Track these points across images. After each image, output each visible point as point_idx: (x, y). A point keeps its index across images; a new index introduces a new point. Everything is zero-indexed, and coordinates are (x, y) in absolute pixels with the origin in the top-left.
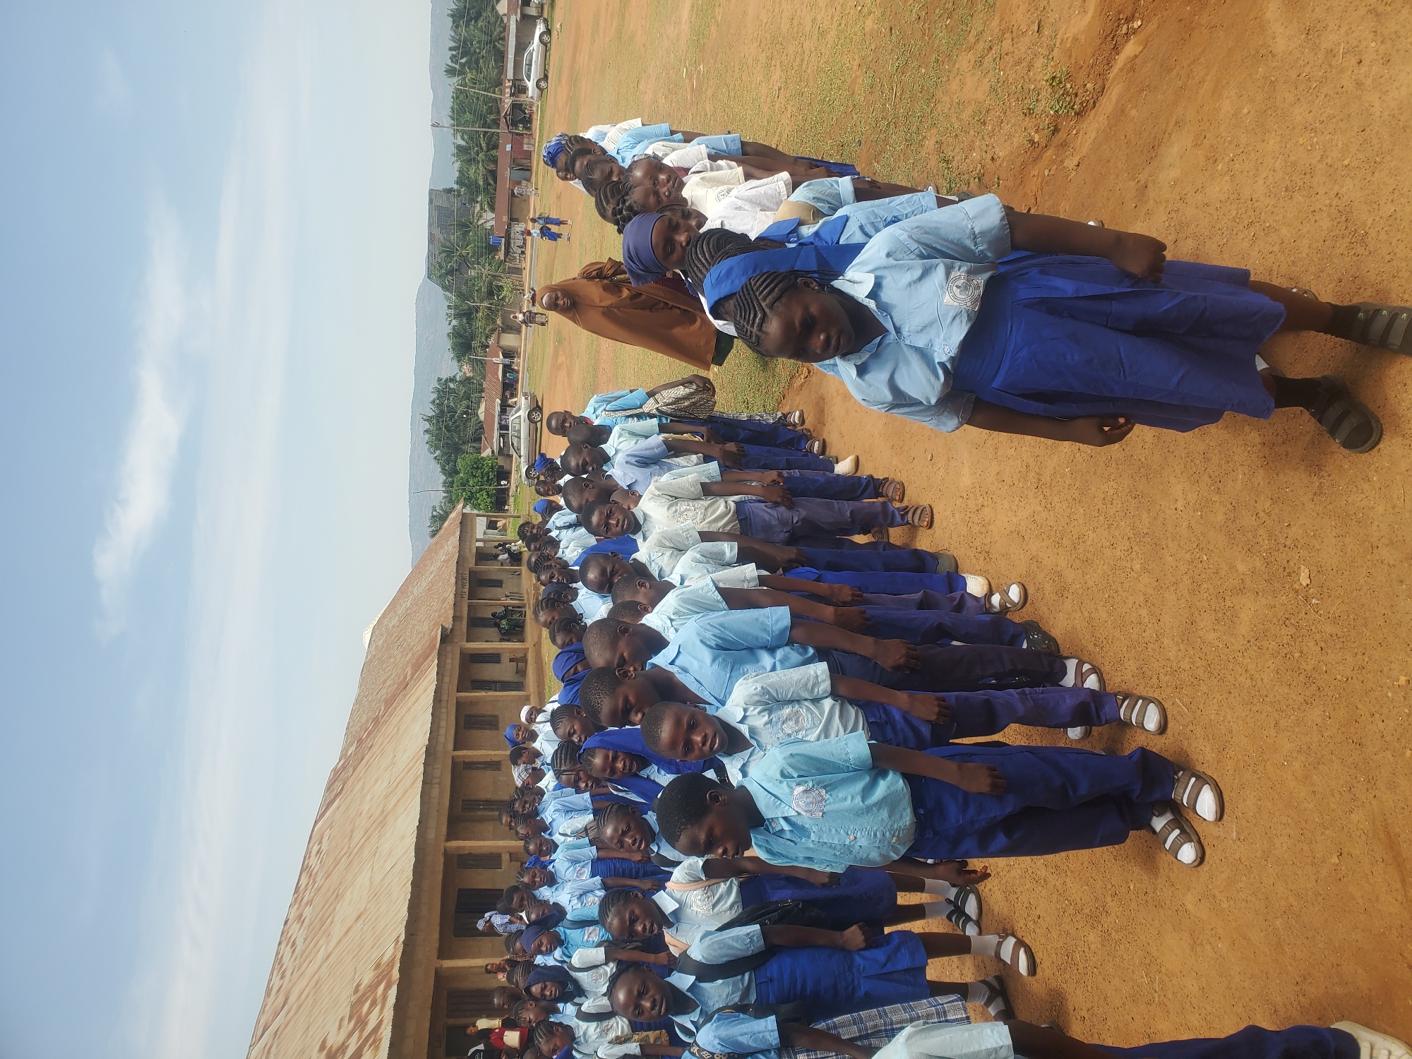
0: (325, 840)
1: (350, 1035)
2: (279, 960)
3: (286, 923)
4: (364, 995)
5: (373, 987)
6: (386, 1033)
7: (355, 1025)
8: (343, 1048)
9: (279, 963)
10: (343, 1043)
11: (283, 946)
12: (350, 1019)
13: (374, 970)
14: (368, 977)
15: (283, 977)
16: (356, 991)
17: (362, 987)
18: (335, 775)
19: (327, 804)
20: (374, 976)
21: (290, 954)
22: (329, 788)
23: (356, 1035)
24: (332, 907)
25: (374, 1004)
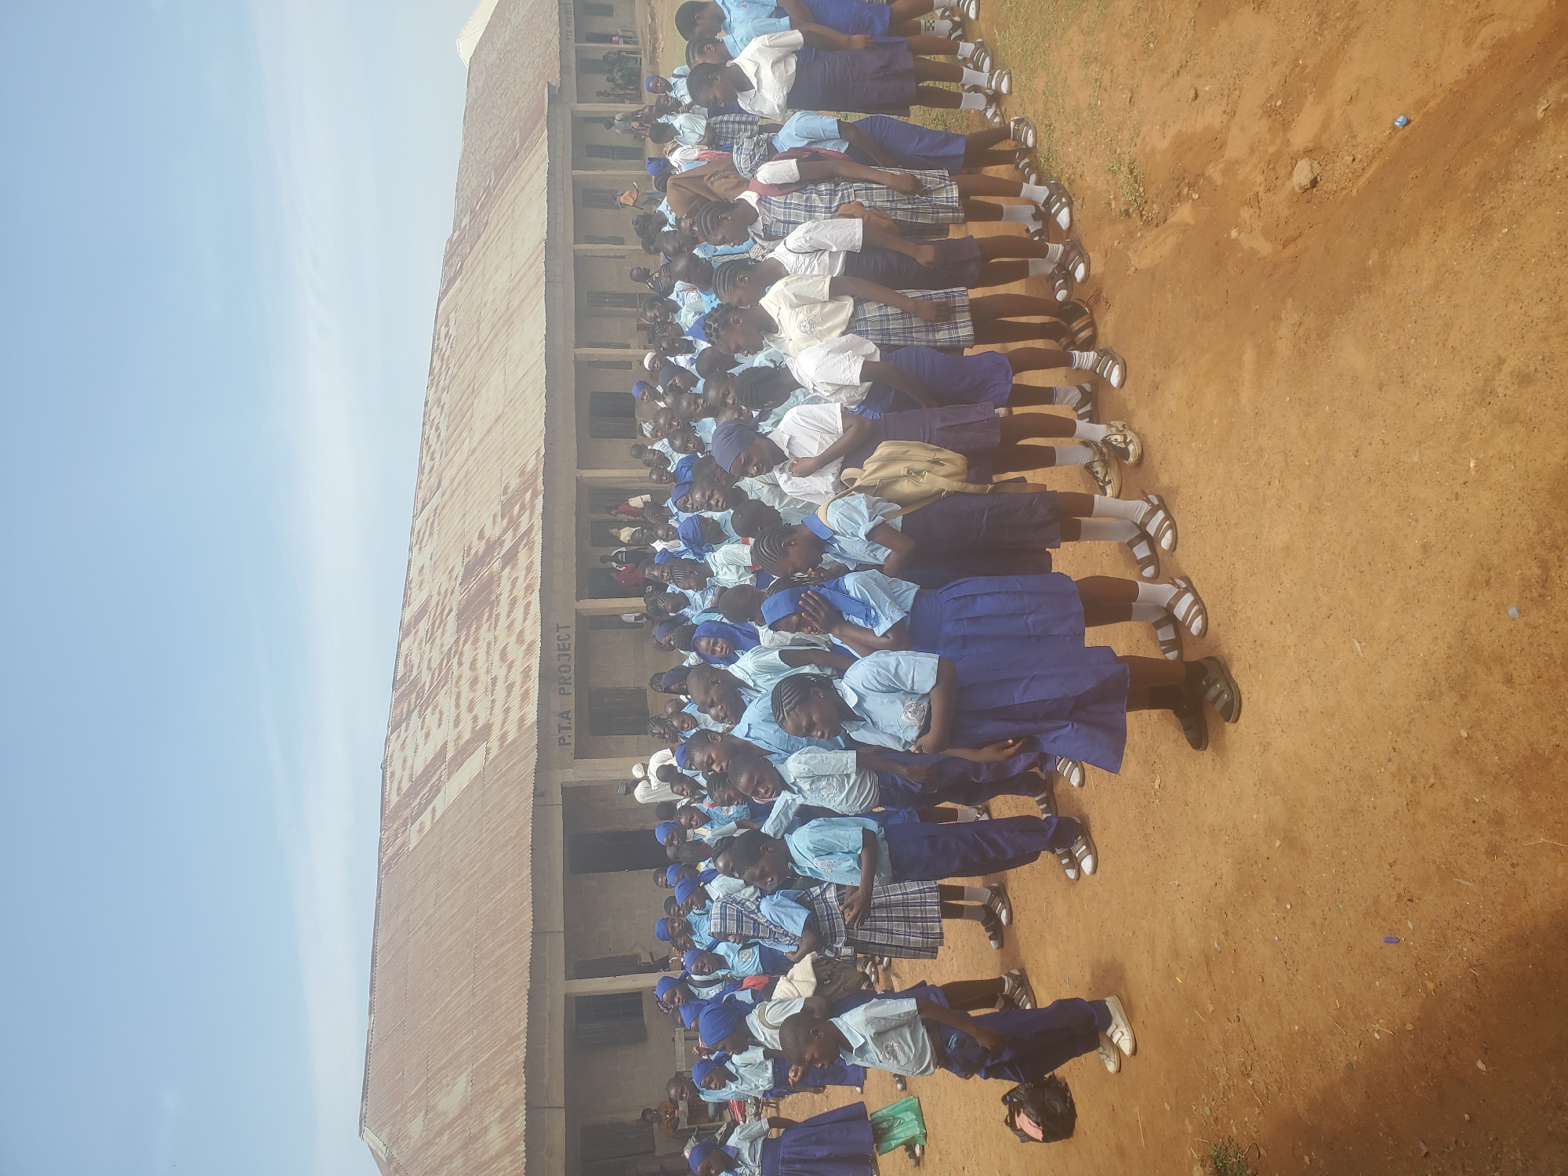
0: (452, 323)
1: (505, 531)
2: (425, 441)
3: (426, 404)
4: (512, 497)
5: (520, 492)
6: (538, 538)
7: (508, 524)
8: (500, 541)
9: (427, 444)
10: (499, 538)
11: (427, 428)
12: (503, 517)
13: (520, 476)
14: (514, 483)
15: (432, 459)
16: (505, 492)
17: (510, 490)
18: (451, 247)
19: (448, 283)
20: (520, 482)
21: (436, 439)
22: (447, 262)
23: (510, 534)
24: (469, 402)
25: (523, 508)
